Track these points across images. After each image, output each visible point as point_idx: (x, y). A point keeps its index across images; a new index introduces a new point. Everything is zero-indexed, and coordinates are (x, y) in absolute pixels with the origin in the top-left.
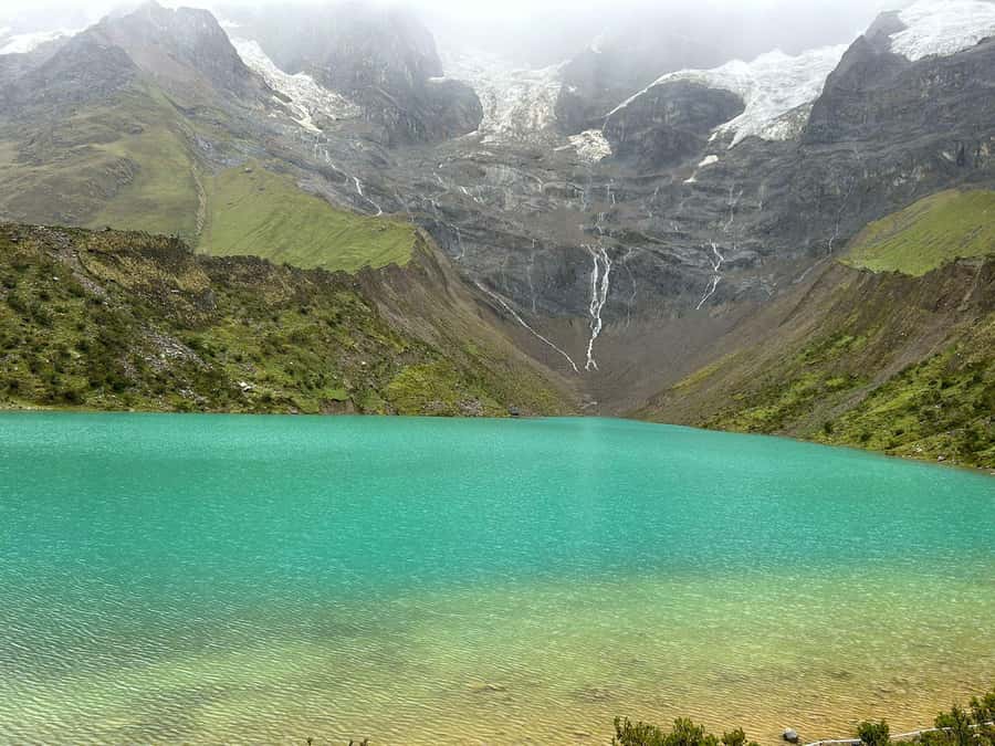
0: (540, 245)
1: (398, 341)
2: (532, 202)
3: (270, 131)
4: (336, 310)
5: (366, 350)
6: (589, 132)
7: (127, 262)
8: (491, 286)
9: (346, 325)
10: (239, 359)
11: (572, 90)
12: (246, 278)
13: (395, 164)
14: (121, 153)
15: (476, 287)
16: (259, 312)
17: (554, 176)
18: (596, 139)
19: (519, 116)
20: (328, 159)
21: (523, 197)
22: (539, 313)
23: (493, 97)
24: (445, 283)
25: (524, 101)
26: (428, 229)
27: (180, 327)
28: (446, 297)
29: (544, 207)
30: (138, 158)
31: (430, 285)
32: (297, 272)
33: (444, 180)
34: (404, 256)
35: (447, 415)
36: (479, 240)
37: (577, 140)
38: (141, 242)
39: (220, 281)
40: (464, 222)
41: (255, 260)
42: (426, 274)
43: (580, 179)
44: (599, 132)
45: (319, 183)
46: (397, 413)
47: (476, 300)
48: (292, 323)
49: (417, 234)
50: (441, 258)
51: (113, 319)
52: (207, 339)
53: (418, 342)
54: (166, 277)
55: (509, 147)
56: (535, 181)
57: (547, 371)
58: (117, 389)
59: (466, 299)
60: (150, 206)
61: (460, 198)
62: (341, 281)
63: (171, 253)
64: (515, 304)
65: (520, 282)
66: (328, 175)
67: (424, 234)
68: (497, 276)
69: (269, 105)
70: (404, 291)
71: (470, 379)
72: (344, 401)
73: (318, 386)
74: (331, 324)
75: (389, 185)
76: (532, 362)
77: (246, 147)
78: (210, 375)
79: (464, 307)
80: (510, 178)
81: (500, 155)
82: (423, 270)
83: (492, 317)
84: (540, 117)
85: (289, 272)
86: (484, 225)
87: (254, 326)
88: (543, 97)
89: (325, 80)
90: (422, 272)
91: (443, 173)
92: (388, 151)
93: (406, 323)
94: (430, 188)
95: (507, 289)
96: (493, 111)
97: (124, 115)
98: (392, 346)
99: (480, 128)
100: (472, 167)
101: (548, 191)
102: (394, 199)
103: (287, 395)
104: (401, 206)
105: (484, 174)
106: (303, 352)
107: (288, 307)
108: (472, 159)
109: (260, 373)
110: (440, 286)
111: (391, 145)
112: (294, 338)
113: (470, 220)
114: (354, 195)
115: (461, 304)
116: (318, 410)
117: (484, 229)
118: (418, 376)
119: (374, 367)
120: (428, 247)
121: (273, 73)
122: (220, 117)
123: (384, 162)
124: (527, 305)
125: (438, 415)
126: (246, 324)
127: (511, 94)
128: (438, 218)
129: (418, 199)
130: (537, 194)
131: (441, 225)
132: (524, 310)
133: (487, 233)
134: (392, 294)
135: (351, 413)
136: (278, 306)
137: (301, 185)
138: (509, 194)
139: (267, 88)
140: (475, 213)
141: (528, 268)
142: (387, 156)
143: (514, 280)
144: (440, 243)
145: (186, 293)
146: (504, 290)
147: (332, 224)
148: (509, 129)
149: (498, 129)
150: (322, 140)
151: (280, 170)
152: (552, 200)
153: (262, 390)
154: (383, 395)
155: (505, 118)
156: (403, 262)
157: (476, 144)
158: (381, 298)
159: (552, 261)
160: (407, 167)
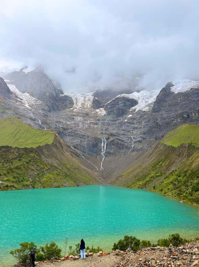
0: (88, 137)
1: (46, 166)
2: (87, 126)
3: (16, 108)
4: (29, 159)
5: (37, 170)
6: (101, 109)
8: (75, 148)
11: (96, 98)
12: (5, 152)
13: (50, 116)
15: (72, 149)
17: (92, 119)
18: (102, 110)
19: (83, 104)
20: (32, 115)
21: (84, 125)
22: (88, 155)
23: (77, 100)
24: (62, 148)
25: (84, 101)
26: (59, 134)
28: (62, 151)
29: (90, 127)
31: (58, 149)
32: (19, 149)
33: (63, 120)
34: (50, 141)
35: (58, 187)
36: (72, 136)
37: (98, 110)
40: (68, 131)
41: (7, 147)
42: (57, 146)
43: (99, 120)
44: (103, 109)
45: (29, 122)
46: (44, 187)
48: (17, 163)
49: (55, 135)
50: (61, 141)
53: (52, 166)
55: (80, 112)
56: (87, 120)
57: (90, 171)
59: (68, 152)
61: (67, 125)
62: (32, 150)
64: (82, 152)
66: (31, 119)
67: (57, 135)
68: (77, 145)
69: (17, 101)
70: (50, 151)
71: (66, 175)
72: (29, 185)
73: (22, 181)
74: (27, 163)
75: (48, 122)
76: (86, 168)
77: (10, 112)
79: (68, 154)
80: (81, 119)
81: (78, 114)
82: (57, 144)
83: (75, 156)
84: (88, 105)
85: (17, 149)
86: (73, 132)
87: (6, 165)
88: (89, 100)
89: (32, 95)
91: (63, 119)
92: (48, 113)
93: (50, 161)
94: (60, 122)
95: (80, 148)
96: (76, 103)
98: (44, 168)
99: (73, 107)
100: (71, 117)
101: (90, 123)
102: (50, 125)
103: (12, 184)
104: (51, 127)
105: (74, 119)
106: (19, 171)
107: (16, 159)
108: (71, 115)
111: (50, 111)
112: (16, 168)
113: (70, 131)
114: (39, 125)
116: (21, 188)
117: (73, 133)
118: (51, 176)
119: (39, 174)
120: (58, 138)
121: (18, 93)
122: (3, 104)
123: (47, 116)
124: (85, 152)
125: (56, 187)
126: (3, 165)
127: (81, 99)
128: (61, 130)
129: (56, 125)
130: (88, 124)
131: (61, 133)
132: (84, 154)
133: (74, 134)
134: (46, 152)
135: (30, 188)
136: (13, 159)
137: (24, 122)
138: (80, 124)
139: (17, 97)
140: (71, 129)
141: (86, 143)
142: (48, 114)
143: (82, 146)
146: (79, 149)
147: (32, 132)
148: (80, 107)
149: (78, 107)
151: (19, 118)
152: (92, 125)
154: (41, 183)
155: (80, 105)
156: (50, 143)
157: (72, 111)
158: (43, 154)
159: (91, 141)
160: (53, 117)
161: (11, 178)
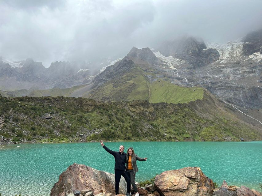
0: (243, 88)
1: (202, 120)
2: (239, 76)
3: (163, 71)
4: (184, 113)
5: (194, 123)
6: (255, 53)
7: (137, 107)
8: (229, 102)
9: (187, 117)
10: (162, 128)
11: (247, 43)
12: (162, 108)
13: (196, 73)
14: (132, 82)
15: (225, 103)
16: (166, 116)
17: (245, 68)
18: (258, 55)
19: (231, 54)
20: (178, 75)
21: (236, 75)
22: (246, 108)
23: (222, 50)
24: (214, 103)
25: (232, 49)
26: (207, 88)
27: (149, 121)
28: (215, 106)
29: (243, 77)
30: (136, 83)
31: (209, 104)
32: (174, 105)
33: (210, 74)
34: (201, 96)
35: (219, 141)
36: (223, 89)
37: (251, 56)
38: (140, 102)
39: (156, 109)
40: (218, 85)
41: (164, 103)
42: (208, 101)
43: (254, 67)
44: (259, 53)
45: (177, 82)
46: (205, 141)
47: (225, 107)
48: (174, 118)
49: (204, 90)
50: (212, 96)
51: (135, 120)
52: (155, 123)
53: (208, 120)
54: (145, 109)
55: (229, 63)
56: (239, 70)
57: (252, 126)
58: (138, 136)
59: (221, 107)
60: (139, 93)
61: (216, 79)
62: (185, 106)
63: (146, 104)
64: (237, 106)
65: (238, 100)
66: (179, 79)
67: (206, 90)
68: (230, 99)
69: (163, 65)
70: (202, 106)
71: (226, 130)
72: (190, 138)
73: (182, 134)
74: (184, 117)
75: (195, 79)
76: (246, 123)
77: (158, 76)
78: (156, 132)
79: (221, 109)
80: (231, 71)
81: (226, 65)
82: (207, 99)
83: (230, 110)
84: (238, 52)
85: (172, 105)
86: (224, 85)
87: (165, 119)
88: (238, 47)
89: (176, 56)
90: (207, 101)
91: (210, 73)
92: (193, 70)
93: (204, 115)
94: (207, 77)
95: (234, 102)
96: (222, 54)
97: (132, 74)
98: (201, 122)
99: (219, 59)
100: (218, 70)
101: (244, 72)
102: (197, 82)
103: (175, 136)
104: (198, 83)
105: (222, 71)
106: (178, 125)
107: (173, 114)
108: (218, 68)
109: (168, 131)
110: (212, 104)
111: (194, 68)
112: (175, 122)
113: (220, 84)
114: (186, 83)
115: (220, 108)
116: (183, 140)
117: (224, 86)
118: (209, 130)
119: (196, 128)
120: (208, 93)
121: (163, 57)
122: (152, 70)
123: (193, 73)
124: (242, 106)
125: (217, 141)
126: (163, 119)
127: (228, 48)
128: (210, 85)
129: (203, 81)
130: (240, 74)
131: (210, 87)
132: (241, 108)
133: (226, 87)
134: (199, 108)
135: (192, 141)
136: (170, 114)
137: (172, 82)
138: (231, 75)
139: (162, 61)
140: (221, 82)
141: (241, 95)
142: (193, 72)
143: (236, 99)
144: (211, 92)
145: (150, 113)
146: (233, 103)
147: (180, 91)
148: (228, 58)
149: (225, 58)
150: (176, 71)
151: (166, 80)
152: (245, 74)
153: (169, 135)
154: (200, 136)
155: (227, 55)
156: (201, 98)
157: (219, 63)
158: (196, 109)
159: (248, 92)
160: (199, 73)
161: (172, 131)
